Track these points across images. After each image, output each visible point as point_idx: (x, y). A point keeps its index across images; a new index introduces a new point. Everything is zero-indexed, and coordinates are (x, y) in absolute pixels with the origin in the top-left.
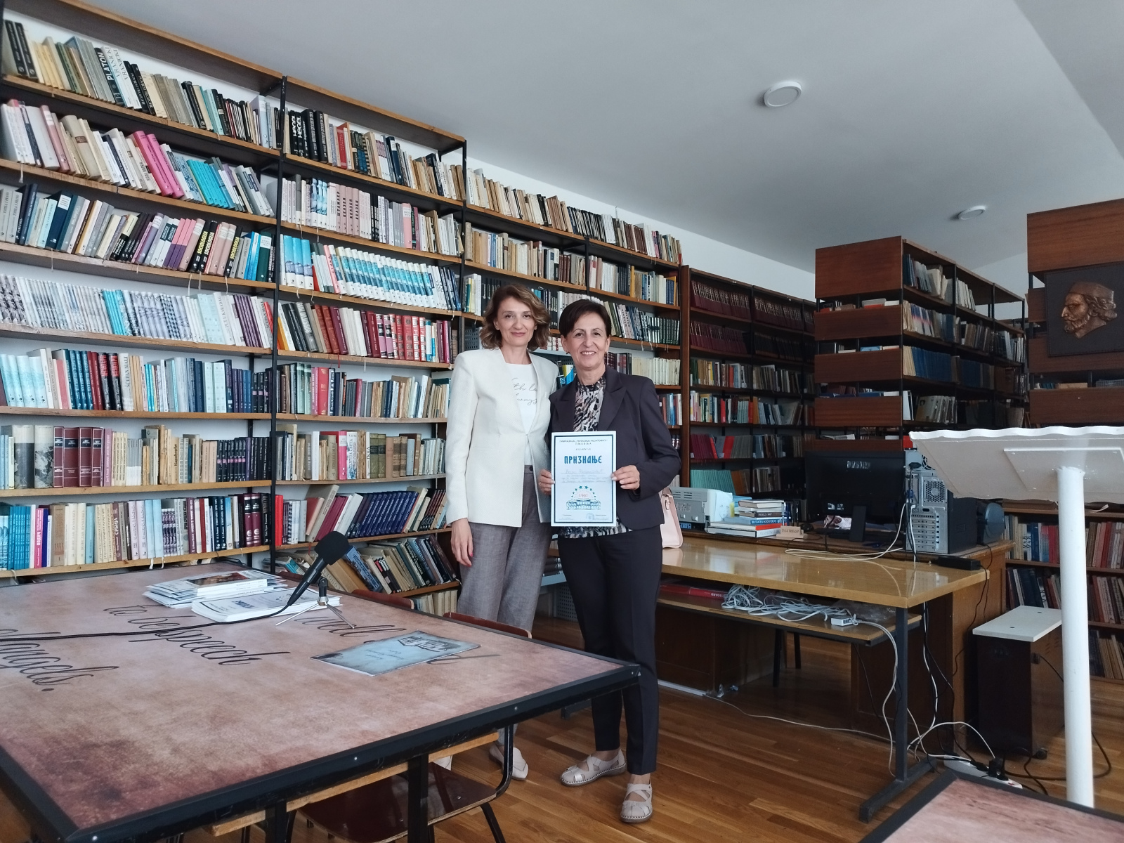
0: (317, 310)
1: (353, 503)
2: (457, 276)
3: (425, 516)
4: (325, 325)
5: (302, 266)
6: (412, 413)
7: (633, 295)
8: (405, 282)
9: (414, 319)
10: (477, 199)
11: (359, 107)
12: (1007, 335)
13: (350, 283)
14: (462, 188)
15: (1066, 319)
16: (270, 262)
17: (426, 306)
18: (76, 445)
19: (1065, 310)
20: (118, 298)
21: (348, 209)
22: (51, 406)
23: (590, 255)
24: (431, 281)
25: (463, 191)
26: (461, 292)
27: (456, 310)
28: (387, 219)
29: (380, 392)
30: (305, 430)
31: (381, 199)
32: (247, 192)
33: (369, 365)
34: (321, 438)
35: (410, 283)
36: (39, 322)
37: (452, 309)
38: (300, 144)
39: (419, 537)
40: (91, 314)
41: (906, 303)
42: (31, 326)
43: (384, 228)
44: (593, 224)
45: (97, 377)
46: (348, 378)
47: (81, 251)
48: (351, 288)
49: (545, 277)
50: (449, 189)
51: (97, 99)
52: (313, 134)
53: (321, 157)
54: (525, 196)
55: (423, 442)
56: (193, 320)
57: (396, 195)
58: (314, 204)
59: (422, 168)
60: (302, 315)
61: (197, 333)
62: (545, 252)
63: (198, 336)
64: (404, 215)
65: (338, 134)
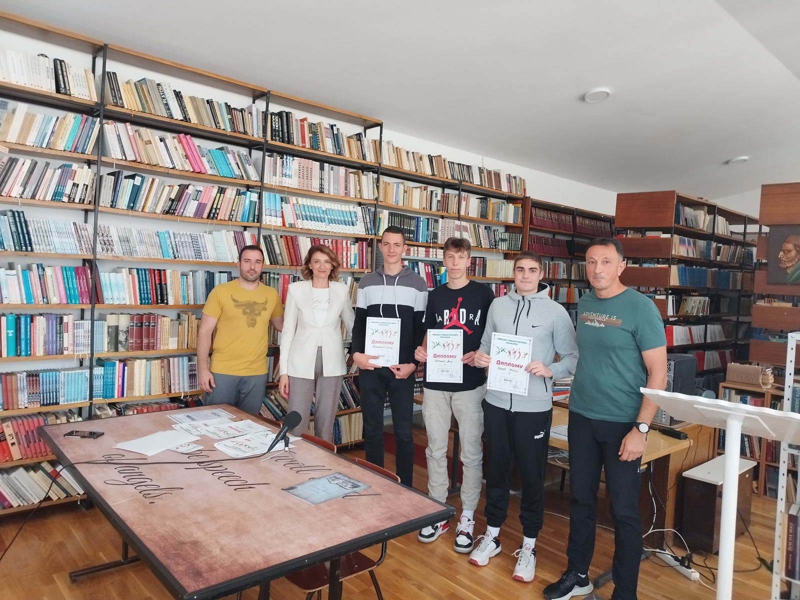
0: (284, 239)
2: (373, 209)
4: (289, 248)
5: (276, 211)
7: (490, 218)
8: (339, 218)
9: (345, 242)
10: (388, 161)
11: (314, 106)
12: (754, 249)
13: (305, 221)
14: (379, 154)
15: (781, 259)
16: (257, 208)
17: (353, 233)
18: (142, 326)
19: (781, 253)
20: (167, 235)
21: (305, 173)
22: (128, 303)
23: (462, 191)
24: (356, 217)
25: (379, 156)
26: (375, 223)
27: (371, 234)
28: (329, 178)
31: (326, 166)
32: (243, 166)
35: (342, 218)
36: (122, 252)
37: (369, 234)
38: (277, 133)
40: (151, 245)
41: (676, 238)
42: (118, 255)
43: (327, 184)
44: (465, 172)
45: (154, 284)
47: (147, 210)
48: (305, 224)
49: (431, 209)
50: (370, 156)
51: (157, 115)
53: (289, 141)
54: (420, 156)
56: (210, 247)
57: (335, 163)
58: (284, 173)
59: (354, 142)
60: (275, 242)
61: (212, 255)
62: (432, 192)
63: (212, 258)
64: (340, 175)
65: (301, 125)
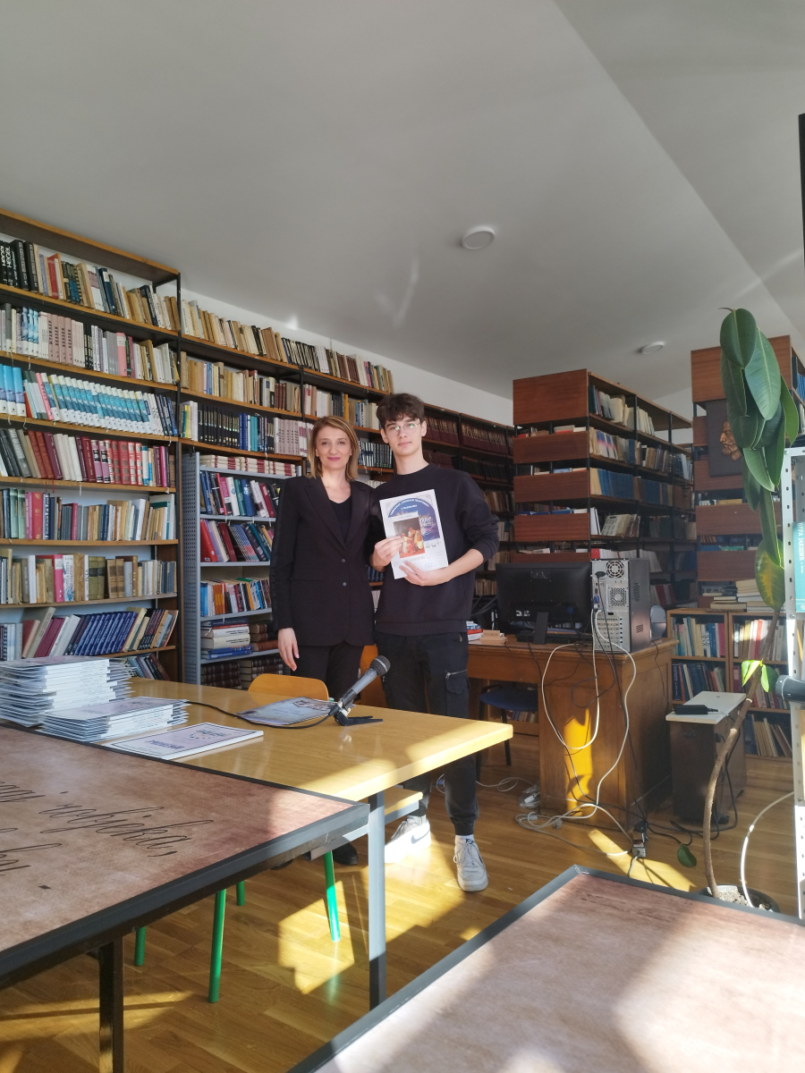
0: (30, 436)
1: (71, 623)
2: (174, 403)
3: (145, 636)
4: (39, 451)
5: (14, 393)
6: (130, 535)
8: (120, 409)
9: (130, 444)
10: (191, 329)
11: (69, 238)
12: (683, 457)
13: (64, 410)
14: (177, 318)
15: (723, 443)
17: (142, 432)
19: (723, 435)
21: (60, 337)
23: (305, 383)
24: (147, 408)
25: (177, 322)
26: (178, 419)
27: (173, 436)
28: (101, 348)
29: (96, 515)
30: (21, 555)
31: (95, 329)
33: (84, 489)
34: (37, 562)
35: (126, 410)
37: (168, 435)
38: (10, 274)
39: (139, 655)
41: (592, 429)
43: (98, 356)
44: (307, 354)
46: (64, 502)
48: (65, 414)
49: (261, 404)
50: (164, 320)
52: (23, 265)
53: (32, 286)
54: (239, 327)
55: (140, 564)
57: (109, 326)
58: (25, 333)
59: (136, 299)
60: (15, 441)
62: (261, 380)
64: (118, 344)
65: (49, 264)
